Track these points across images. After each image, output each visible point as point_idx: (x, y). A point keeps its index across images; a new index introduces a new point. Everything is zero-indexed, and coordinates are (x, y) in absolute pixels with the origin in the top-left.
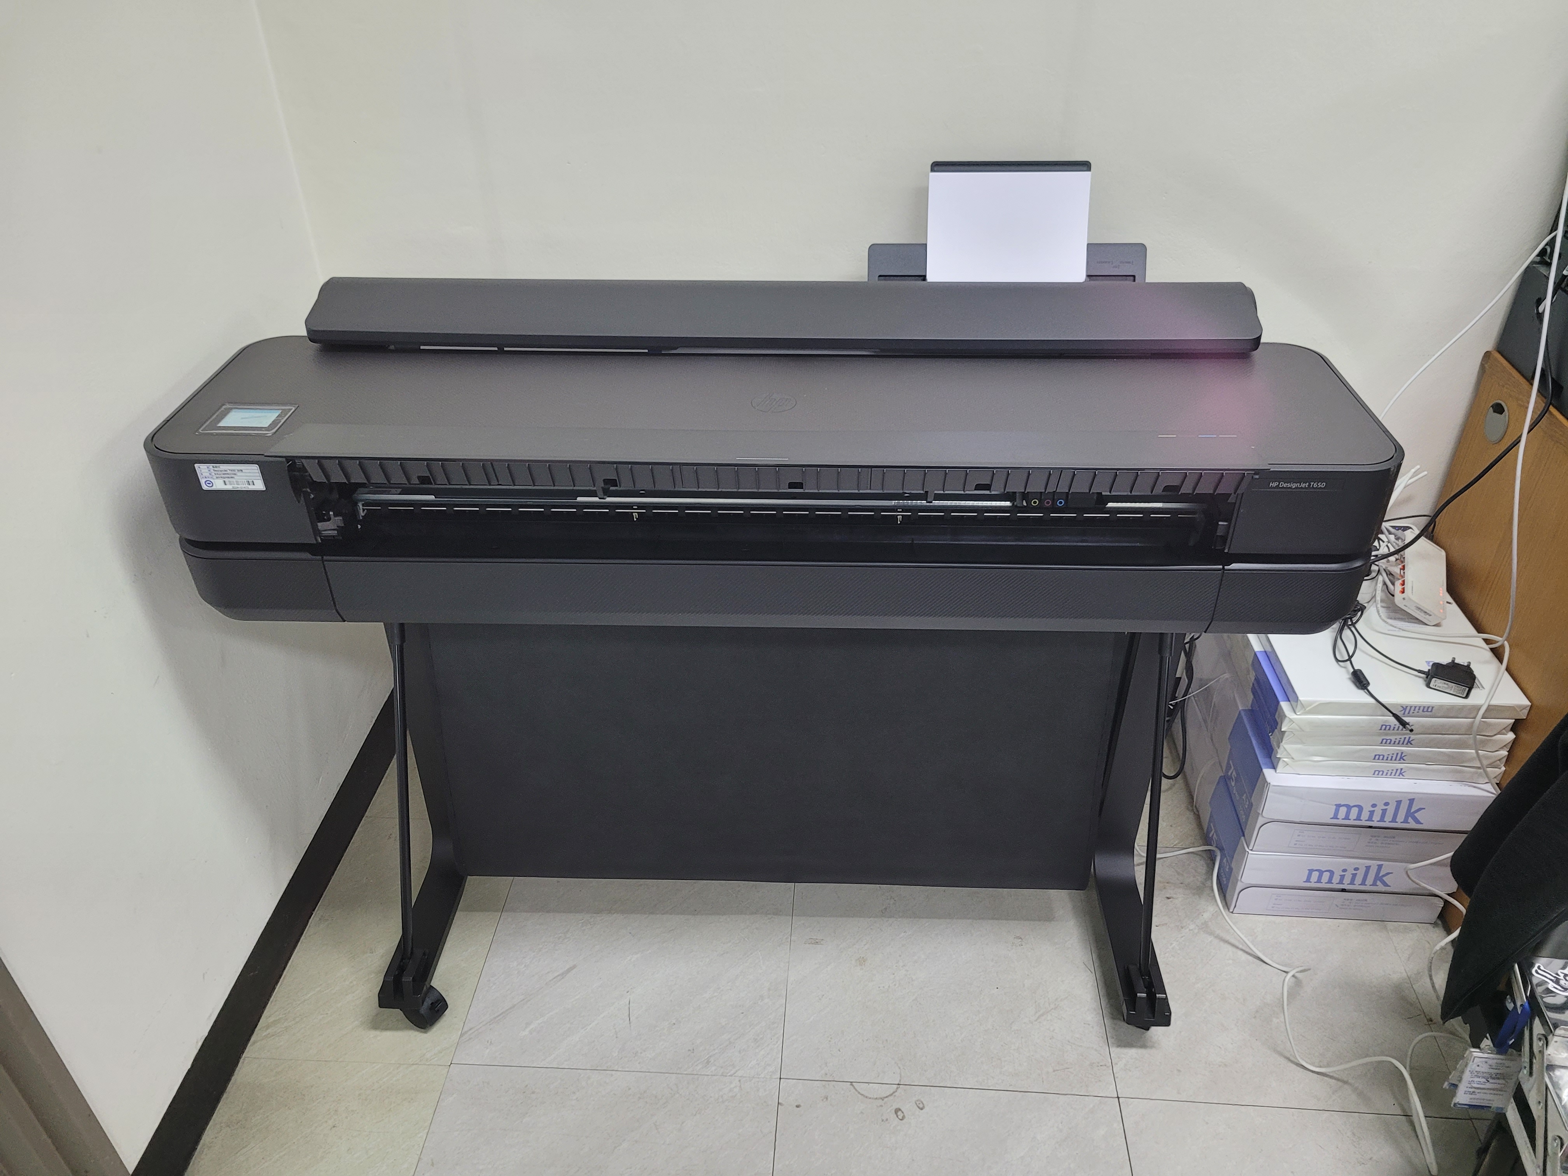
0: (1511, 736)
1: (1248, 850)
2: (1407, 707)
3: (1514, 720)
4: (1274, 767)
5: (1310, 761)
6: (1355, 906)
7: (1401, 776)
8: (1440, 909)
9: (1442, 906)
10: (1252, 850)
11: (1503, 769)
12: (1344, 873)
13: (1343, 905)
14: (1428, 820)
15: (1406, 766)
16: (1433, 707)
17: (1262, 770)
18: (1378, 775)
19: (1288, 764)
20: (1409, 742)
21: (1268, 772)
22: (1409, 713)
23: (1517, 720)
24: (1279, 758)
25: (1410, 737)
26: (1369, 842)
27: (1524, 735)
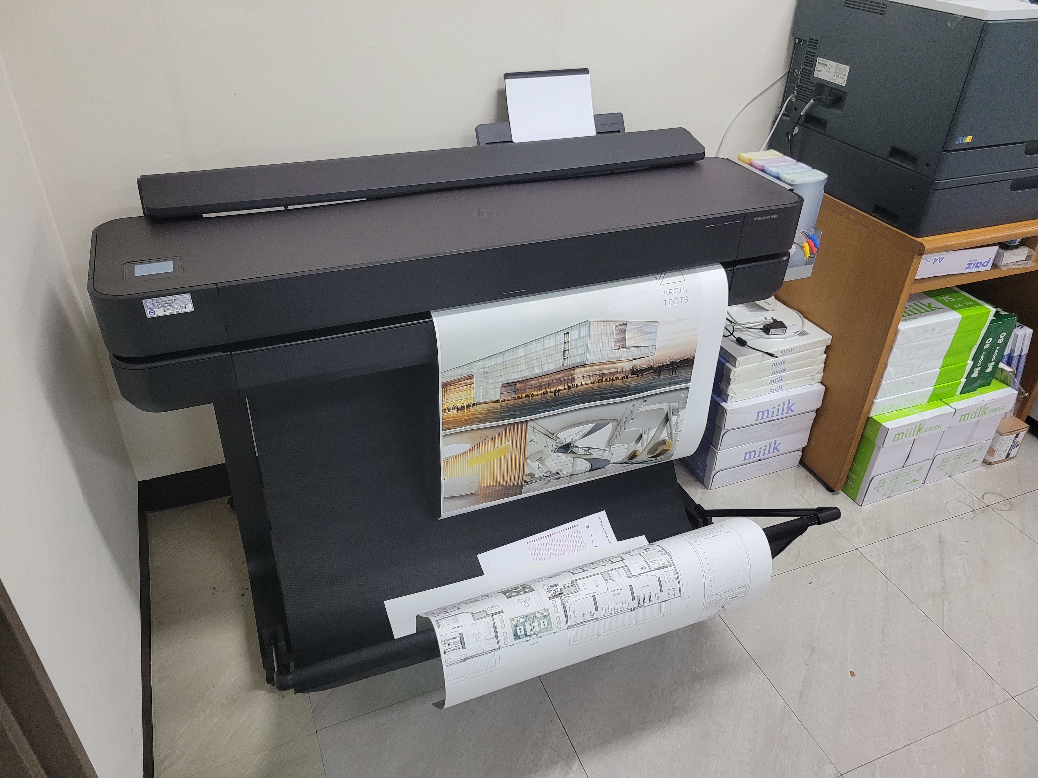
0: (825, 355)
1: (717, 451)
2: (783, 351)
3: (825, 347)
4: (725, 401)
5: (741, 392)
6: (765, 467)
7: (781, 390)
8: (800, 457)
9: (801, 455)
10: (719, 450)
11: (823, 374)
12: (760, 450)
13: (759, 469)
14: (797, 409)
15: (783, 384)
16: (794, 348)
17: (720, 404)
18: (772, 391)
19: (732, 397)
20: (784, 370)
21: (723, 404)
22: (784, 354)
23: (827, 346)
24: (728, 395)
25: (784, 367)
26: (771, 429)
27: (830, 354)
